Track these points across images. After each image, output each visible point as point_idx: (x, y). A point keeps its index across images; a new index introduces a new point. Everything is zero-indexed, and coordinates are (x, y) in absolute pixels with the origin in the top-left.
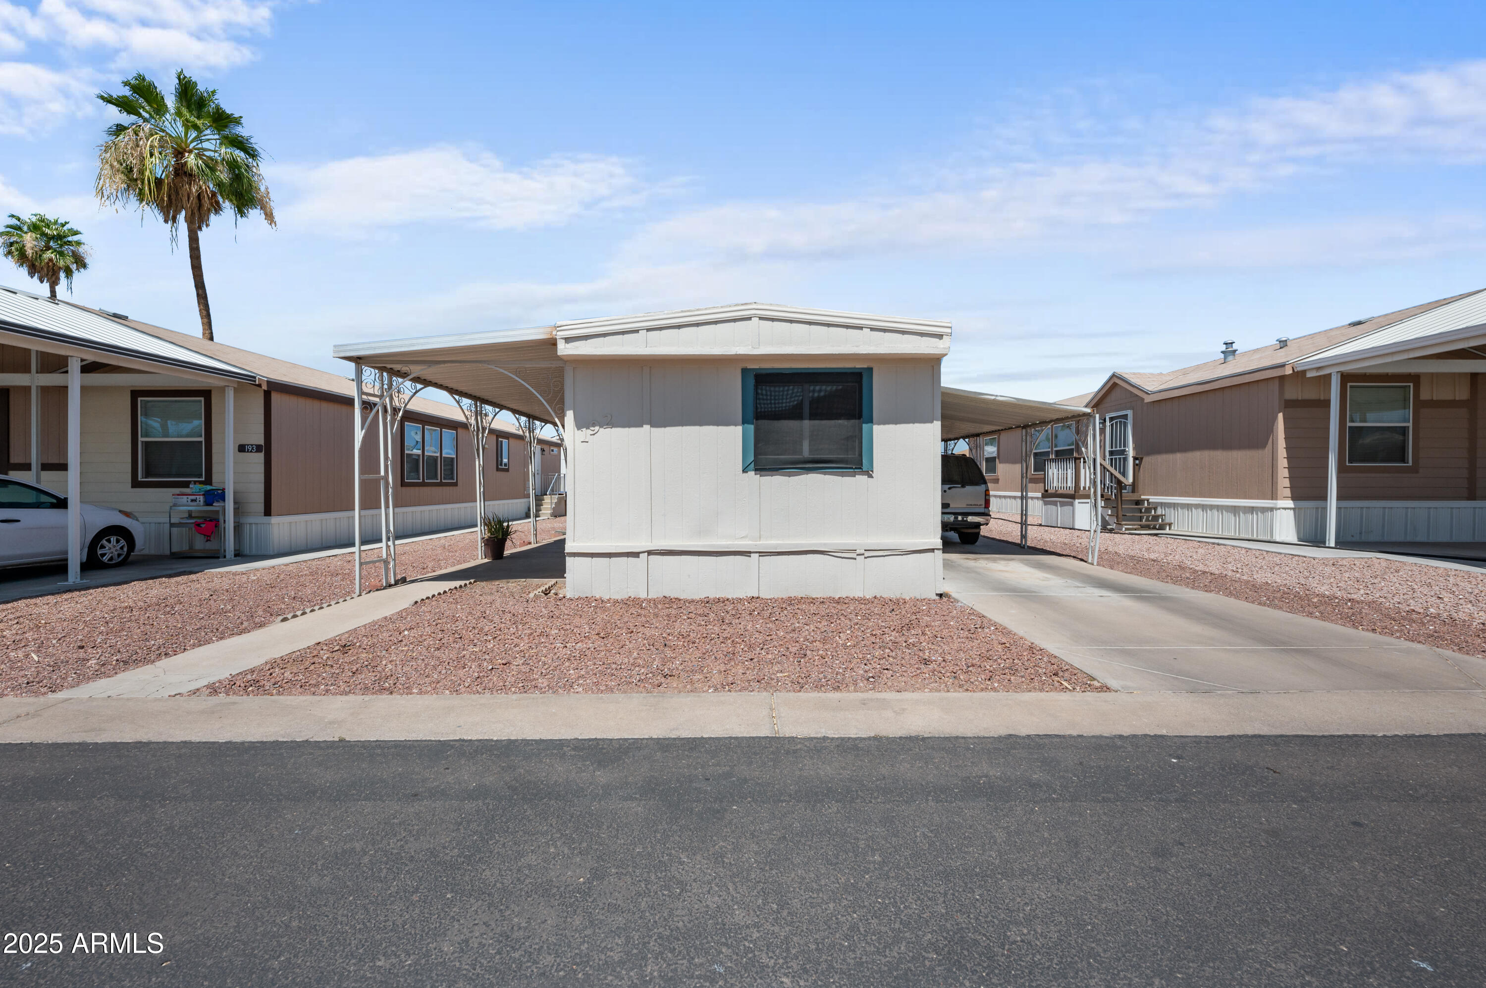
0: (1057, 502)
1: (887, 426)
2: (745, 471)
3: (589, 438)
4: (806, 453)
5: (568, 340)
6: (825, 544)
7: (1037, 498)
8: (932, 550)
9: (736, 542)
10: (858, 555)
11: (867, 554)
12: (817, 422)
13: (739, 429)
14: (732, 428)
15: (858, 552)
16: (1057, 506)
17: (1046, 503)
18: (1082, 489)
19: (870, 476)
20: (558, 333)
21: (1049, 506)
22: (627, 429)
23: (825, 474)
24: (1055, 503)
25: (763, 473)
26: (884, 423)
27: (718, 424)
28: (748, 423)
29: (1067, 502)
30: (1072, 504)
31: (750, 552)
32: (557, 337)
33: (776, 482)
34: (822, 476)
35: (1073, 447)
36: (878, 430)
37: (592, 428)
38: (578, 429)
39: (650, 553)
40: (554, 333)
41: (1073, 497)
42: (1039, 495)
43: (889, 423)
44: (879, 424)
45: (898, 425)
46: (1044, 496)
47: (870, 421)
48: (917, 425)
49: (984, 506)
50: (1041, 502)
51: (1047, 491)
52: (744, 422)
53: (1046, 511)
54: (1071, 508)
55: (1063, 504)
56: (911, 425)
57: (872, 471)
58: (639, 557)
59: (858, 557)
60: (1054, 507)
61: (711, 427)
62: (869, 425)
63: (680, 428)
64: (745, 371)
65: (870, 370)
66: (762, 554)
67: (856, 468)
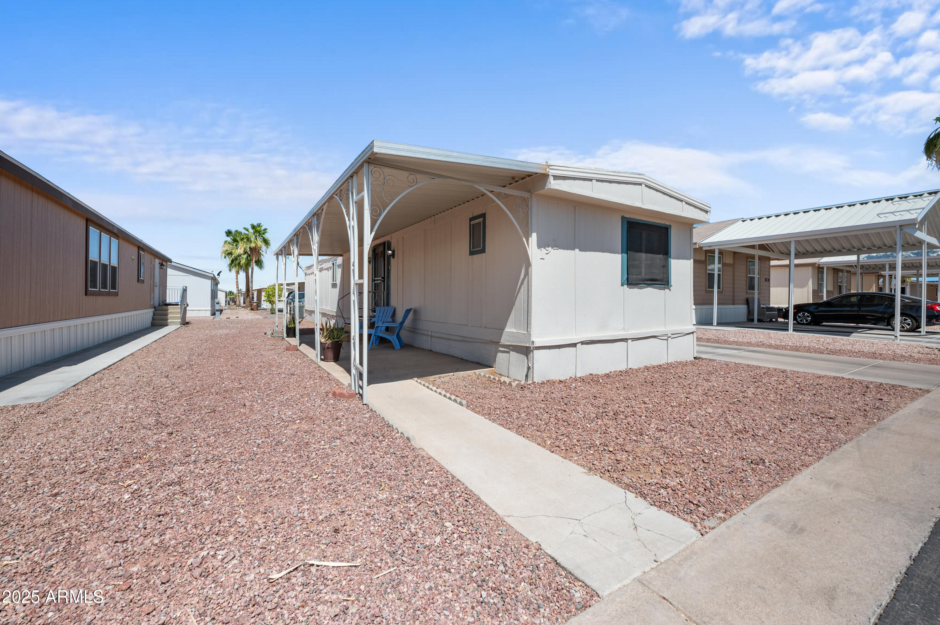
3: (545, 256)
4: (643, 276)
6: (657, 332)
10: (668, 337)
11: (673, 336)
12: (648, 255)
13: (620, 255)
14: (617, 255)
15: (668, 335)
19: (670, 290)
20: (551, 171)
22: (566, 251)
25: (631, 286)
26: (675, 259)
27: (611, 252)
28: (624, 253)
32: (550, 174)
34: (652, 289)
36: (673, 262)
37: (547, 249)
38: (539, 248)
39: (583, 343)
40: (548, 170)
43: (677, 259)
44: (673, 259)
47: (670, 257)
48: (685, 261)
52: (622, 253)
57: (671, 287)
59: (668, 339)
62: (670, 259)
64: (623, 217)
65: (670, 226)
66: (634, 339)
67: (664, 285)
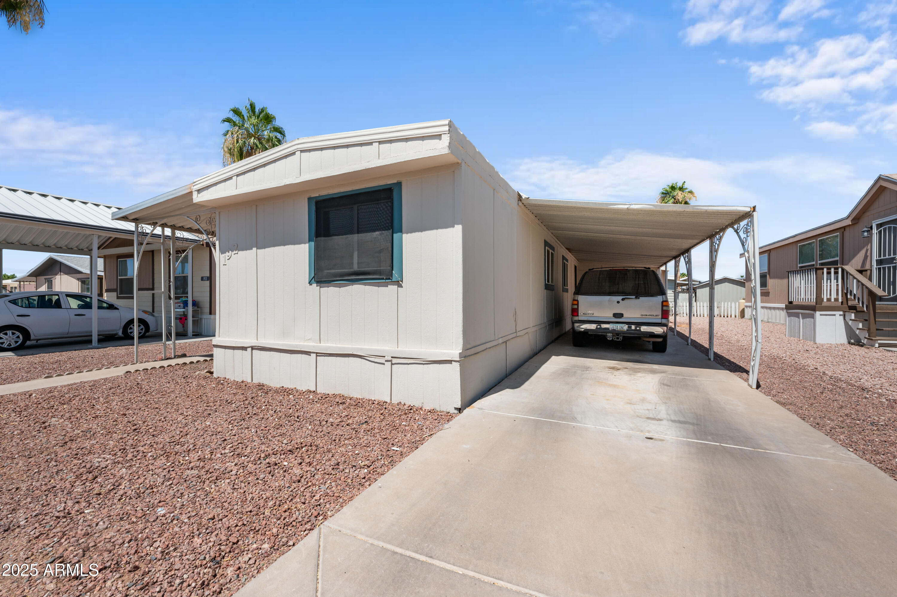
0: (799, 313)
1: (413, 234)
2: (310, 283)
3: (227, 262)
4: (355, 268)
5: (199, 191)
6: (361, 349)
7: (782, 309)
8: (450, 362)
9: (305, 344)
10: (386, 361)
11: (394, 361)
13: (306, 246)
14: (303, 245)
15: (386, 358)
16: (799, 318)
17: (790, 315)
18: (825, 300)
19: (400, 286)
20: (192, 188)
21: (792, 318)
23: (365, 284)
24: (797, 315)
25: (322, 285)
26: (411, 232)
27: (294, 243)
28: (312, 241)
29: (809, 314)
30: (813, 316)
31: (310, 352)
32: (193, 190)
33: (330, 291)
35: (838, 258)
36: (406, 238)
37: (228, 255)
39: (253, 348)
40: (189, 188)
41: (813, 309)
42: (783, 306)
43: (415, 232)
44: (407, 233)
45: (423, 232)
46: (787, 308)
47: (401, 231)
48: (440, 231)
49: (660, 317)
50: (783, 313)
51: (791, 303)
52: (310, 240)
53: (790, 322)
54: (812, 319)
55: (805, 316)
56: (435, 231)
57: (402, 281)
58: (247, 350)
59: (386, 363)
60: (797, 319)
61: (290, 246)
62: (399, 234)
63: (272, 248)
64: (310, 199)
65: (399, 184)
67: (386, 279)
